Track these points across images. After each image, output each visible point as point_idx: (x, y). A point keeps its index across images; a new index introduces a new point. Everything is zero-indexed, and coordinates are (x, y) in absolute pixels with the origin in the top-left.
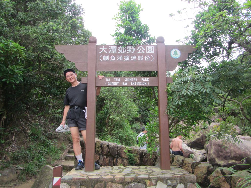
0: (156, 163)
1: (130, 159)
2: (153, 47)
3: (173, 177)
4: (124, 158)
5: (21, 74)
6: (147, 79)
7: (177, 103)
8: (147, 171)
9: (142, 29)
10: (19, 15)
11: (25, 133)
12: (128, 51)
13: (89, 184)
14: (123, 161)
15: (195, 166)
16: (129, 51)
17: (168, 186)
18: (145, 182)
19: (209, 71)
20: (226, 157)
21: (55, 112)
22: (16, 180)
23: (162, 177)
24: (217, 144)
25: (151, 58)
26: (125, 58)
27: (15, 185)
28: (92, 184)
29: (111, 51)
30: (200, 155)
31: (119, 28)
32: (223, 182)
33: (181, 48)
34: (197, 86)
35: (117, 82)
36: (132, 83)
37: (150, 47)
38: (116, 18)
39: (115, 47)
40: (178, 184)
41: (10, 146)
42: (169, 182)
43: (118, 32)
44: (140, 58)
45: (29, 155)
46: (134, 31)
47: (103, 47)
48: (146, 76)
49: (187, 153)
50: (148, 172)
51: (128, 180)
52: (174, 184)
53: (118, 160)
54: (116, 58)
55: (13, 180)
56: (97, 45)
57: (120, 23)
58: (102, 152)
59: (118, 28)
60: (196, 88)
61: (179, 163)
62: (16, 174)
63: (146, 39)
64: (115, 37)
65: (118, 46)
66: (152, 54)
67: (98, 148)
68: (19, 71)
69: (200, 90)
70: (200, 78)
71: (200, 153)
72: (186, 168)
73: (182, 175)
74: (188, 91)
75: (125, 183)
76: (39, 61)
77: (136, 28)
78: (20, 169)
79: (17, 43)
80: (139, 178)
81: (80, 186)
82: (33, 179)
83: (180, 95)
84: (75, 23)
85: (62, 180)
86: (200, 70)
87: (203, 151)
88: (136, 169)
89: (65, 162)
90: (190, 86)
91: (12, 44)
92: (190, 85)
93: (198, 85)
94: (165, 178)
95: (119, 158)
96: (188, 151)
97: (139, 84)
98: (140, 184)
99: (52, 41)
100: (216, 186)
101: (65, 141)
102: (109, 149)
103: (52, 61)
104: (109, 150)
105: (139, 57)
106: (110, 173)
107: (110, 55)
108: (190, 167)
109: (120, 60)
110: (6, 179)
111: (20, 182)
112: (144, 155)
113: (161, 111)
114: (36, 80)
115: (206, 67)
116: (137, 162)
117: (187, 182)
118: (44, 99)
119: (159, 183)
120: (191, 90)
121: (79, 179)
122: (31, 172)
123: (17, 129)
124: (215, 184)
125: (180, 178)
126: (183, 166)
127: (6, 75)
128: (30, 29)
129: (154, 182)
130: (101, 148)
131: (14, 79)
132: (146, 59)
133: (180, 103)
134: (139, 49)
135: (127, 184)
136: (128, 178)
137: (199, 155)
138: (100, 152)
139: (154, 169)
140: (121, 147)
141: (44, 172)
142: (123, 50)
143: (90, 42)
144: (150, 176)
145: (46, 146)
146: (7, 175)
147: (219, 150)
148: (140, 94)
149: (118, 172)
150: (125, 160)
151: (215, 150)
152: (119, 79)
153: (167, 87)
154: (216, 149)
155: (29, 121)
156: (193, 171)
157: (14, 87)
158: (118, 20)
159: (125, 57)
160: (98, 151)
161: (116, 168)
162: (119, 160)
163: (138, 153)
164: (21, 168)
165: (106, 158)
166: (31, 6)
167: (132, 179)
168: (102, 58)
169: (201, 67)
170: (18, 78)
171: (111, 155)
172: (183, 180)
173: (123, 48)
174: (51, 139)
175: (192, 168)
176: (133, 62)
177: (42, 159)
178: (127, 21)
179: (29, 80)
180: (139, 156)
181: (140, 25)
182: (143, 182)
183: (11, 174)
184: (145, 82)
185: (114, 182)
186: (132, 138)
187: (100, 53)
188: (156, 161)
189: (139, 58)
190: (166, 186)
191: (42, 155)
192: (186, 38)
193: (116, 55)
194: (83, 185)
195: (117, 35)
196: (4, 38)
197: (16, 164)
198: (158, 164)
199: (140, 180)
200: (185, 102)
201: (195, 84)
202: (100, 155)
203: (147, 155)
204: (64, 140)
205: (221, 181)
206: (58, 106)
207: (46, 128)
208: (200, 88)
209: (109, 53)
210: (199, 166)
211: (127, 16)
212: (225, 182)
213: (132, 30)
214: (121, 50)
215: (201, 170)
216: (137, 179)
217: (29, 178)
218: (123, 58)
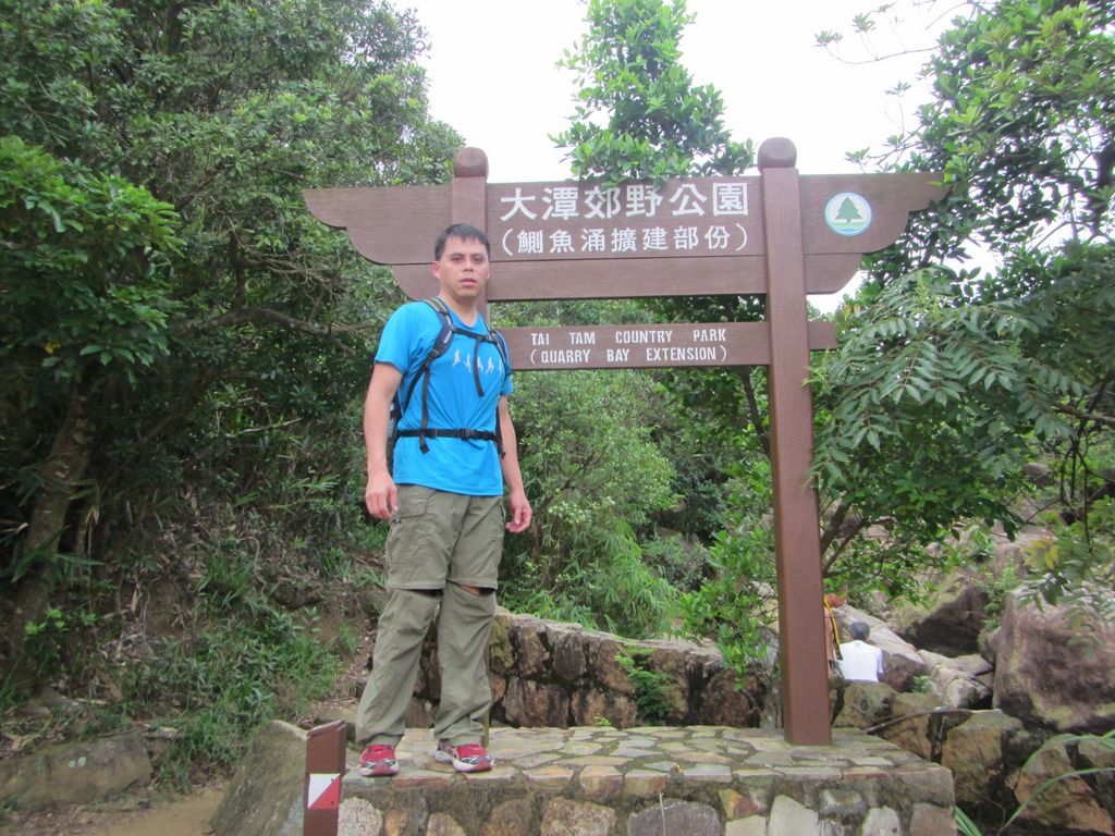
0: (762, 715)
1: (645, 693)
2: (745, 185)
3: (848, 777)
4: (614, 690)
5: (163, 322)
6: (718, 333)
7: (858, 440)
8: (725, 749)
9: (692, 106)
10: (147, 65)
11: (183, 580)
12: (628, 206)
13: (467, 803)
14: (610, 703)
15: (947, 728)
16: (635, 206)
17: (821, 817)
18: (720, 800)
19: (1006, 291)
20: (1084, 689)
21: (306, 489)
22: (147, 785)
23: (795, 776)
24: (1038, 632)
25: (735, 239)
26: (614, 242)
27: (146, 806)
28: (478, 805)
29: (553, 211)
30: (961, 681)
31: (589, 105)
32: (1081, 801)
33: (872, 187)
34: (955, 361)
35: (581, 347)
36: (652, 352)
37: (730, 185)
38: (576, 59)
39: (569, 193)
40: (868, 807)
41: (118, 637)
42: (830, 800)
43: (583, 122)
44: (686, 239)
45: (201, 677)
46: (657, 116)
47: (518, 191)
48: (714, 318)
49: (897, 669)
50: (731, 755)
51: (643, 790)
52: (850, 811)
53: (590, 698)
54: (577, 243)
55: (133, 786)
56: (489, 188)
57: (591, 84)
58: (515, 666)
59: (583, 105)
60: (950, 367)
61: (870, 713)
62: (146, 760)
63: (710, 153)
64: (570, 148)
65: (584, 186)
66: (740, 219)
67: (501, 645)
68: (152, 309)
69: (969, 376)
70: (966, 323)
71: (960, 669)
72: (905, 735)
73: (888, 767)
74: (910, 382)
75: (628, 800)
76: (238, 267)
77: (668, 102)
78: (164, 739)
79: (142, 187)
80: (692, 779)
81: (425, 814)
82: (218, 780)
83: (872, 404)
84: (390, 94)
85: (348, 784)
86: (962, 285)
87: (975, 662)
88: (672, 740)
89: (353, 707)
90: (921, 360)
91: (122, 192)
92: (921, 355)
93: (957, 357)
94: (808, 781)
95: (594, 691)
96: (904, 662)
97: (681, 355)
98: (694, 806)
99: (291, 176)
100: (1045, 822)
101: (354, 615)
102: (550, 649)
103: (290, 264)
104: (547, 655)
105: (681, 234)
106: (556, 756)
107: (550, 227)
108: (922, 732)
109: (593, 248)
110: (104, 780)
111: (164, 791)
112: (705, 675)
113: (784, 478)
114: (225, 351)
115: (988, 276)
116: (677, 711)
117: (912, 802)
118: (260, 434)
119: (782, 804)
120: (927, 380)
121: (421, 782)
122: (211, 751)
123: (147, 565)
124: (1039, 811)
125: (878, 782)
126: (887, 728)
127: (98, 328)
128: (198, 126)
129: (758, 798)
130: (513, 645)
131: (132, 347)
132: (714, 241)
133: (874, 440)
134: (681, 198)
135: (635, 805)
136: (641, 780)
137: (957, 678)
138: (507, 665)
139: (756, 743)
140: (602, 644)
141: (265, 748)
142: (609, 207)
143: (461, 173)
144: (742, 773)
145: (270, 637)
146: (111, 761)
147: (1050, 657)
148: (687, 403)
149: (595, 754)
150: (621, 702)
151: (1031, 655)
152: (593, 334)
153: (810, 368)
154: (1034, 653)
155: (198, 530)
156: (937, 752)
157: (132, 379)
158: (582, 70)
159: (615, 234)
160: (497, 658)
161: (581, 733)
162: (595, 698)
163: (680, 667)
164: (169, 731)
165: (537, 689)
166: (200, 24)
167: (656, 782)
168: (513, 243)
169: (969, 272)
170: (146, 341)
171: (556, 679)
172: (891, 792)
173: (605, 196)
174: (291, 608)
175: (929, 736)
176: (654, 256)
177: (254, 693)
178: (625, 74)
179: (195, 351)
180: (683, 683)
181: (683, 92)
182: (708, 800)
183: (127, 761)
184: (708, 344)
185: (577, 794)
186: (647, 603)
187: (504, 218)
188: (761, 705)
189: (678, 236)
190: (812, 816)
191: (257, 678)
192: (893, 141)
193: (575, 227)
194: (441, 810)
195: (577, 138)
196: (84, 168)
197: (145, 715)
198: (770, 718)
199: (697, 790)
200: (897, 433)
201: (941, 348)
202: (507, 678)
203: (722, 679)
204: (347, 613)
205: (1070, 799)
206: (319, 461)
207: (271, 560)
208: (965, 368)
209: (545, 217)
210: (964, 727)
211: (625, 51)
212: (1088, 802)
213: (649, 110)
214: (600, 204)
215: (974, 748)
216: (679, 784)
217: (200, 774)
218: (609, 239)
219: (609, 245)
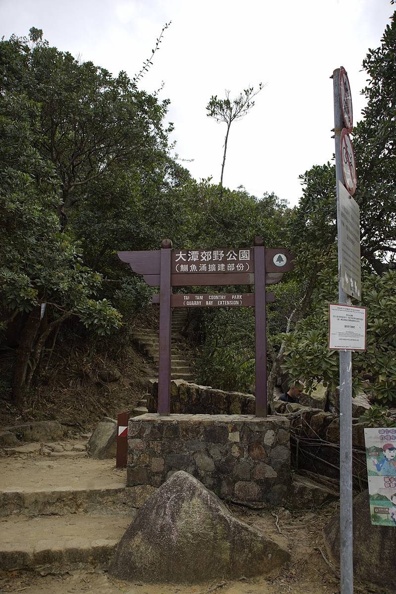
2: (249, 251)
6: (240, 296)
12: (214, 257)
16: (216, 257)
18: (227, 427)
25: (246, 267)
29: (191, 259)
35: (199, 300)
36: (220, 302)
37: (245, 250)
39: (196, 253)
40: (267, 430)
42: (257, 428)
44: (231, 268)
47: (181, 252)
48: (241, 292)
51: (207, 424)
52: (262, 430)
54: (198, 268)
66: (247, 261)
80: (221, 422)
97: (228, 303)
98: (221, 429)
102: (200, 395)
106: (187, 418)
107: (189, 264)
109: (203, 270)
117: (279, 429)
121: (149, 421)
125: (269, 423)
129: (238, 427)
130: (188, 394)
132: (239, 268)
134: (229, 255)
135: (205, 428)
136: (207, 421)
138: (185, 400)
142: (208, 257)
143: (163, 247)
144: (234, 420)
152: (202, 296)
159: (209, 266)
160: (182, 398)
167: (211, 422)
168: (179, 268)
176: (221, 272)
184: (237, 300)
185: (190, 425)
187: (176, 261)
189: (228, 266)
193: (198, 263)
199: (222, 425)
214: (205, 256)
216: (217, 423)
218: (208, 267)
219: (208, 269)
